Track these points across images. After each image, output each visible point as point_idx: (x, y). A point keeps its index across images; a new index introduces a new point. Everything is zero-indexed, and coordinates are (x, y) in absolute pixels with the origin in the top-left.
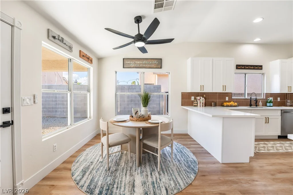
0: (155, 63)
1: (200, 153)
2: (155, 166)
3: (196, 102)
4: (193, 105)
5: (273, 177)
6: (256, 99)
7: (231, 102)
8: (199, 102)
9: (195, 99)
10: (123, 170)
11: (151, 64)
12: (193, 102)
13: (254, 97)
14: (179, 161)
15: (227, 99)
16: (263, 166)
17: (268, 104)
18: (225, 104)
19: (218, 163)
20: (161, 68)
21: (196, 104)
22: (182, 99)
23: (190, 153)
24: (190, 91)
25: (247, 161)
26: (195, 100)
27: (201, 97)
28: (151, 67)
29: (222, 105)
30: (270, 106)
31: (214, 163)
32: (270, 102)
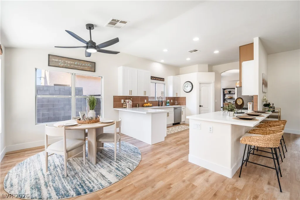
0: (88, 66)
1: (136, 143)
2: (110, 160)
3: (125, 104)
4: (123, 107)
5: (176, 144)
6: (162, 101)
7: (148, 104)
8: (128, 104)
9: (124, 101)
10: (82, 171)
11: (84, 66)
12: (123, 104)
13: (160, 100)
14: (125, 151)
15: (146, 101)
16: (171, 141)
17: (167, 104)
18: (145, 105)
19: (149, 145)
20: (95, 71)
21: (125, 106)
22: (114, 101)
23: (129, 144)
24: (121, 95)
25: (164, 140)
26: (125, 103)
27: (130, 100)
28: (84, 69)
29: (143, 106)
30: (168, 106)
31: (148, 146)
32: (168, 103)
